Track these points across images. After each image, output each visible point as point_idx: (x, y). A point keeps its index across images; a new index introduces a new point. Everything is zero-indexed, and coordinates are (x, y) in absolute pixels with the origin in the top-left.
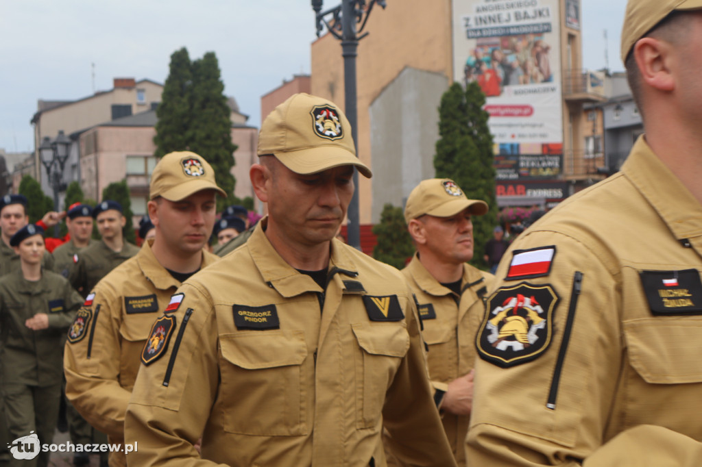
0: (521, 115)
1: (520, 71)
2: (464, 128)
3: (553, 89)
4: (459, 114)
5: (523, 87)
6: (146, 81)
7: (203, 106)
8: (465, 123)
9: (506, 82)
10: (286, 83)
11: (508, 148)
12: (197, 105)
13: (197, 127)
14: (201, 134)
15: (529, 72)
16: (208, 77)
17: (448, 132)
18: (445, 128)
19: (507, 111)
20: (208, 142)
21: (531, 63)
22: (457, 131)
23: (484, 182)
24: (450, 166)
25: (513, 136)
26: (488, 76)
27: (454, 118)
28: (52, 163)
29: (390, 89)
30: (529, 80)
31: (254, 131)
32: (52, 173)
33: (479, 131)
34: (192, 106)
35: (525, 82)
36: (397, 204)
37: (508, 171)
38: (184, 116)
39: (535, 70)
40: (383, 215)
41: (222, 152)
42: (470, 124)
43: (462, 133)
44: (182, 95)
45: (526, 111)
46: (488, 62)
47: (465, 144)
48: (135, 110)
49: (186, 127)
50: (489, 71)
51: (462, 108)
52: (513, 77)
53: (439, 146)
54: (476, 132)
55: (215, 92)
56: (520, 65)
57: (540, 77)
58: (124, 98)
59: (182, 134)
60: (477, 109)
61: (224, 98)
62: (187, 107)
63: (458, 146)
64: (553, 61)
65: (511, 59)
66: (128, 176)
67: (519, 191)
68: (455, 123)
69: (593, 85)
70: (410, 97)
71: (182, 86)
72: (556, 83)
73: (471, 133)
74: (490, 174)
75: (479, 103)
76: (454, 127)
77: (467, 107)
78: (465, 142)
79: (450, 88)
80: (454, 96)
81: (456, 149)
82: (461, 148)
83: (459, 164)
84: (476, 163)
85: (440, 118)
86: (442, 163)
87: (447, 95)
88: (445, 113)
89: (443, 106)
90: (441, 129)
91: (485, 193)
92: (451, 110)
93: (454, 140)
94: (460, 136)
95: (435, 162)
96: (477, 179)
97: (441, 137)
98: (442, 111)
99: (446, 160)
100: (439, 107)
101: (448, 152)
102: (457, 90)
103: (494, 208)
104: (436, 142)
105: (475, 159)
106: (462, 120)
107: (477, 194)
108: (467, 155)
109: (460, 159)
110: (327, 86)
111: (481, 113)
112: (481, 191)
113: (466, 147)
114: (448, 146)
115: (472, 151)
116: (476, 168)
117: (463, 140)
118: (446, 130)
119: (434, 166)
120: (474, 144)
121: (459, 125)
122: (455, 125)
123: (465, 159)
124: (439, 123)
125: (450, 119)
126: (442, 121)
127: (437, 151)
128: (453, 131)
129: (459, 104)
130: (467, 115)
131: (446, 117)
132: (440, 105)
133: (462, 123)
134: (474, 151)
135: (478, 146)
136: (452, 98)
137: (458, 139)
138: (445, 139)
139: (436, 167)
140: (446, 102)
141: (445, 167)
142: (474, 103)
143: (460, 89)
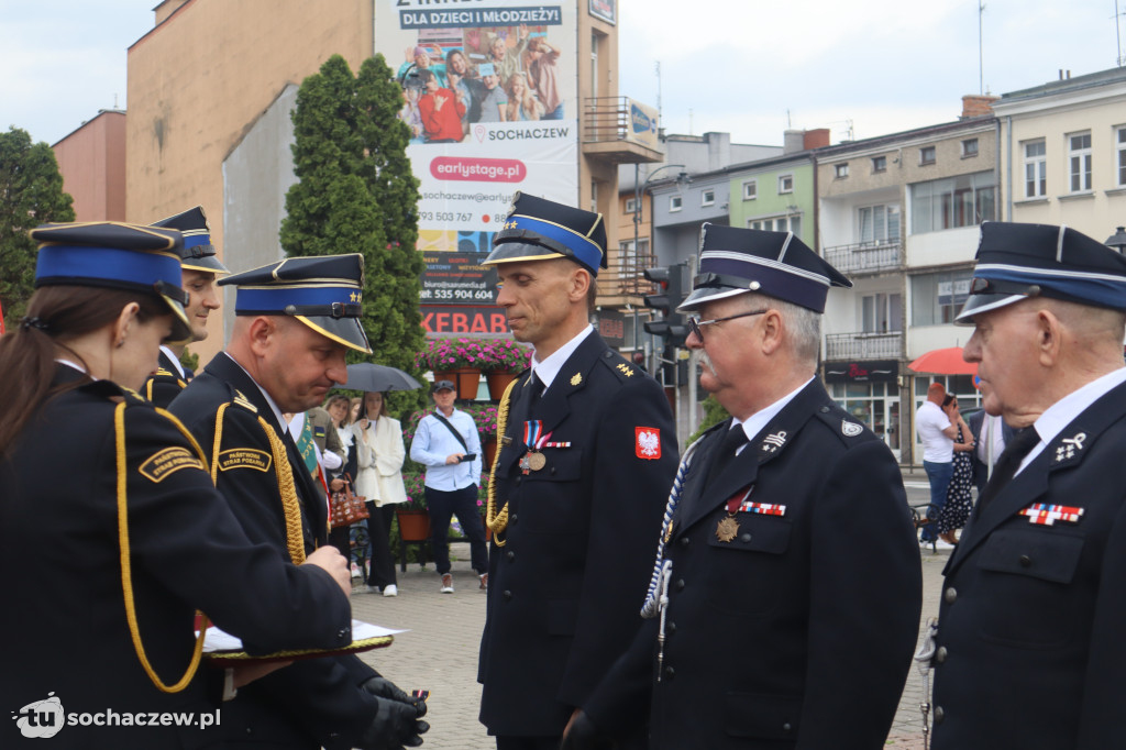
0: (499, 179)
1: (501, 94)
2: (350, 159)
3: (563, 133)
4: (341, 127)
5: (506, 126)
8: (354, 149)
9: (475, 115)
11: (475, 240)
15: (519, 97)
17: (314, 165)
18: (306, 158)
19: (474, 169)
21: (521, 82)
22: (335, 164)
23: (393, 281)
25: (486, 219)
26: (440, 102)
27: (329, 138)
30: (518, 114)
33: (385, 169)
35: (510, 117)
37: (473, 285)
39: (531, 93)
42: (366, 152)
43: (346, 170)
45: (512, 172)
46: (441, 75)
47: (350, 193)
50: (441, 92)
51: (346, 113)
52: (488, 105)
53: (294, 198)
54: (377, 169)
56: (500, 84)
57: (540, 109)
63: (333, 198)
64: (564, 79)
65: (485, 71)
67: (494, 325)
68: (329, 146)
69: (637, 128)
72: (569, 120)
73: (367, 171)
74: (410, 265)
75: (389, 106)
76: (326, 156)
77: (358, 113)
78: (347, 189)
79: (323, 69)
80: (326, 87)
81: (330, 205)
82: (339, 202)
83: (334, 239)
84: (374, 235)
85: (295, 135)
86: (299, 236)
87: (311, 84)
88: (304, 125)
89: (302, 108)
90: (297, 161)
91: (393, 306)
92: (321, 119)
93: (326, 185)
94: (339, 175)
95: (284, 235)
96: (376, 272)
97: (298, 180)
98: (298, 120)
99: (307, 230)
100: (292, 113)
101: (312, 211)
102: (336, 73)
103: (415, 343)
104: (287, 191)
105: (370, 229)
106: (347, 141)
107: (376, 309)
108: (353, 218)
109: (336, 227)
110: (153, 128)
111: (393, 127)
112: (386, 300)
113: (351, 199)
114: (314, 199)
115: (364, 208)
116: (375, 248)
117: (345, 183)
118: (308, 162)
119: (280, 244)
120: (368, 195)
121: (339, 153)
122: (328, 151)
123: (345, 228)
124: (292, 147)
125: (316, 137)
126: (298, 142)
127: (289, 210)
128: (324, 163)
129: (338, 105)
130: (361, 132)
131: (310, 132)
132: (296, 107)
133: (346, 149)
134: (369, 209)
135: (380, 201)
136: (323, 90)
137: (335, 184)
138: (305, 182)
139: (286, 247)
140: (307, 100)
141: (305, 245)
142: (373, 103)
143: (345, 71)
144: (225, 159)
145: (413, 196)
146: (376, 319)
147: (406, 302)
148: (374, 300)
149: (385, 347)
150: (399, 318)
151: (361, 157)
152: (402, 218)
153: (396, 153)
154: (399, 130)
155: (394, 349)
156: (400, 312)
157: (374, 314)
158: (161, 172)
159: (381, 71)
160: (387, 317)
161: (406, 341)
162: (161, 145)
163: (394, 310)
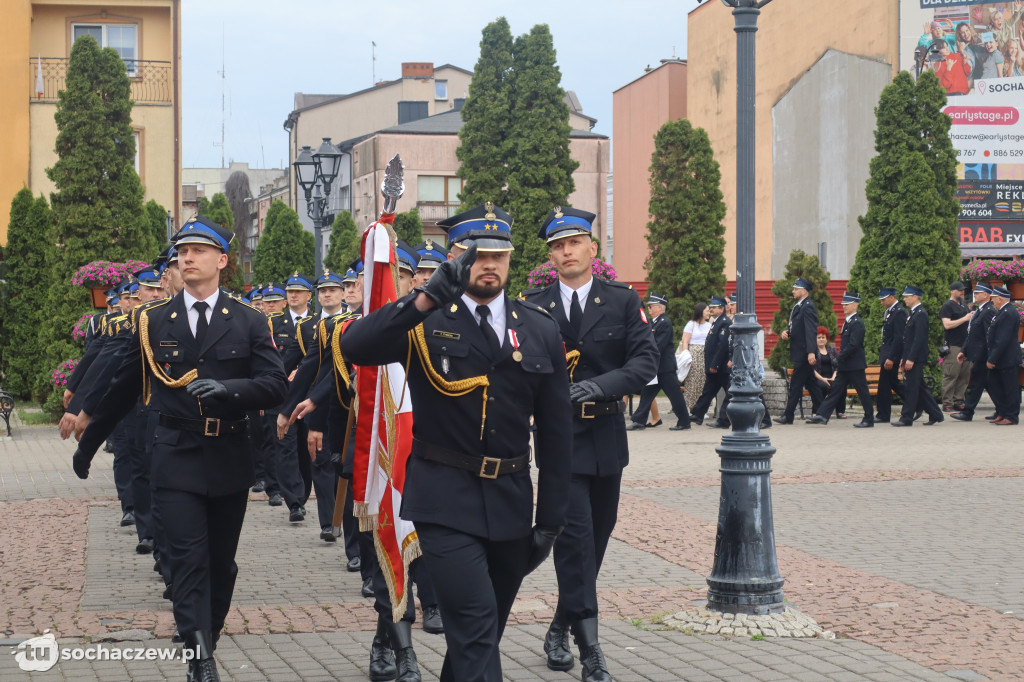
0: (998, 122)
1: (999, 56)
2: (912, 140)
4: (907, 119)
6: (448, 67)
7: (530, 106)
8: (914, 133)
9: (978, 73)
10: (649, 71)
11: (978, 170)
12: (520, 103)
13: (519, 135)
14: (525, 145)
15: (1013, 58)
16: (537, 63)
17: (890, 145)
18: (884, 140)
19: (977, 116)
20: (534, 157)
21: (1015, 46)
22: (904, 144)
23: (941, 220)
24: (891, 197)
25: (987, 154)
26: (951, 63)
27: (899, 125)
28: (313, 183)
29: (803, 82)
30: (1012, 71)
31: (602, 141)
32: (312, 200)
33: (935, 146)
34: (512, 106)
35: (1006, 74)
36: (811, 252)
37: (977, 205)
38: (501, 119)
40: (788, 267)
41: (555, 172)
42: (923, 135)
43: (911, 148)
44: (498, 89)
45: (1007, 116)
46: (952, 43)
47: (914, 164)
48: (432, 110)
49: (504, 136)
50: (952, 56)
51: (911, 110)
52: (989, 65)
53: (875, 166)
54: (930, 146)
55: (546, 83)
56: (998, 48)
58: (416, 91)
59: (497, 146)
60: (932, 112)
61: (560, 92)
62: (506, 106)
63: (903, 167)
65: (986, 38)
66: (419, 204)
67: (993, 235)
68: (900, 133)
70: (833, 93)
71: (498, 76)
73: (923, 148)
74: (950, 210)
75: (937, 104)
76: (898, 139)
77: (917, 110)
78: (914, 161)
79: (894, 81)
80: (899, 93)
81: (900, 172)
82: (908, 170)
83: (904, 194)
84: (929, 192)
85: (878, 125)
86: (879, 192)
87: (889, 91)
88: (885, 118)
89: (883, 107)
90: (878, 141)
91: (942, 237)
92: (895, 113)
93: (898, 158)
94: (906, 152)
95: (868, 190)
96: (930, 216)
97: (878, 154)
98: (880, 115)
99: (884, 188)
100: (876, 109)
101: (888, 176)
102: (904, 84)
103: (954, 260)
104: (870, 161)
105: (927, 187)
106: (910, 128)
107: (930, 239)
108: (916, 181)
109: (905, 187)
110: (711, 78)
111: (939, 118)
112: (936, 234)
113: (915, 169)
114: (889, 167)
115: (923, 175)
116: (929, 200)
117: (912, 158)
118: (886, 143)
119: (866, 197)
120: (926, 165)
121: (906, 136)
122: (899, 136)
123: (912, 187)
124: (875, 132)
125: (892, 127)
126: (880, 129)
127: (872, 174)
128: (896, 144)
129: (906, 105)
130: (918, 122)
131: (887, 123)
132: (878, 106)
133: (910, 133)
134: (926, 175)
135: (933, 168)
136: (897, 96)
137: (903, 157)
138: (882, 155)
139: (869, 198)
140: (887, 102)
141: (883, 198)
142: (928, 104)
143: (909, 82)
144: (775, 105)
145: (953, 163)
146: (930, 245)
147: (948, 233)
148: (929, 234)
149: (935, 264)
150: (944, 245)
151: (920, 139)
152: (946, 179)
153: (942, 136)
154: (944, 120)
155: (942, 265)
156: (945, 240)
157: (928, 243)
158: (718, 113)
159: (931, 81)
160: (937, 245)
161: (949, 260)
162: (718, 91)
163: (942, 240)
